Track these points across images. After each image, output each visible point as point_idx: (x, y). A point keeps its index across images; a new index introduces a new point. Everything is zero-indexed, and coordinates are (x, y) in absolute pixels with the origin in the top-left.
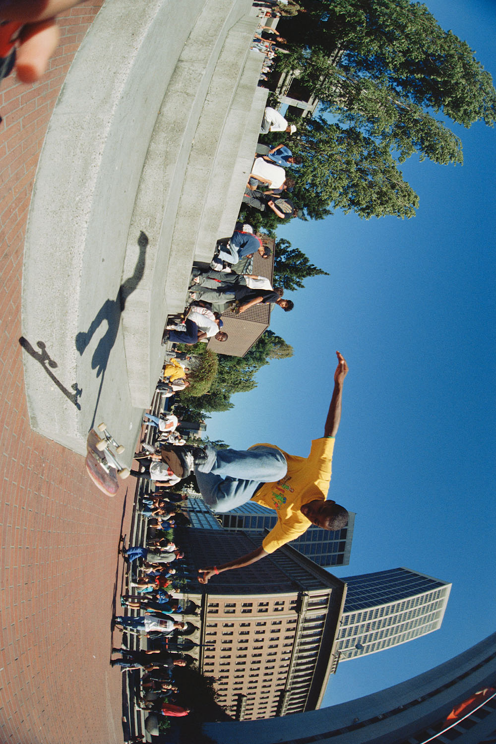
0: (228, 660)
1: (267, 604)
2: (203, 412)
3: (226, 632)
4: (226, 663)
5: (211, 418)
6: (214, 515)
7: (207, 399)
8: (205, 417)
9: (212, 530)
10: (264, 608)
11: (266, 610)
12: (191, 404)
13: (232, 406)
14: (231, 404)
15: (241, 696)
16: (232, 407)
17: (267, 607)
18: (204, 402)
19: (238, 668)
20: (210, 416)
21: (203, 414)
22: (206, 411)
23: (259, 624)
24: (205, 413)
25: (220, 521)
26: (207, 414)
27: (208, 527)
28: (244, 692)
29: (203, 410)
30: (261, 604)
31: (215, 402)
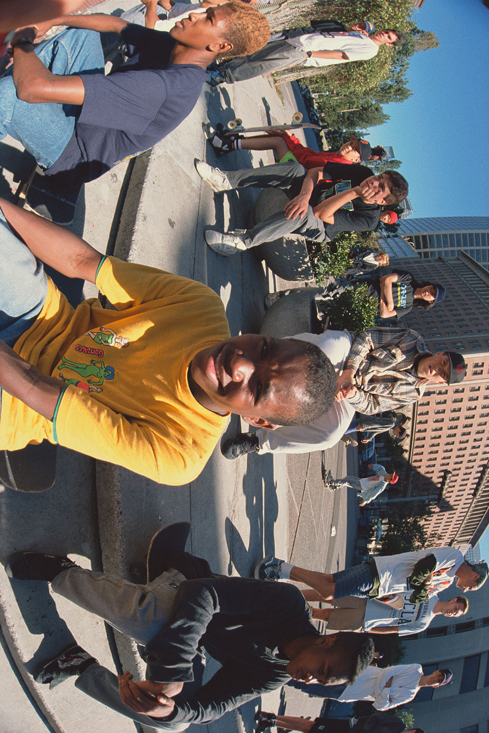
0: (439, 433)
1: (482, 365)
2: (358, 130)
3: (439, 401)
4: (437, 436)
5: (369, 134)
6: (404, 238)
7: (358, 115)
8: (362, 135)
9: (407, 259)
10: (479, 369)
11: (481, 372)
12: (342, 125)
13: (387, 117)
14: (385, 116)
15: (446, 472)
16: (388, 119)
17: (482, 369)
18: (355, 119)
19: (448, 441)
20: (367, 133)
21: (358, 132)
22: (362, 129)
23: (473, 390)
24: (361, 131)
25: (412, 245)
26: (364, 131)
27: (403, 256)
28: (449, 468)
29: (357, 128)
30: (476, 366)
31: (367, 116)
